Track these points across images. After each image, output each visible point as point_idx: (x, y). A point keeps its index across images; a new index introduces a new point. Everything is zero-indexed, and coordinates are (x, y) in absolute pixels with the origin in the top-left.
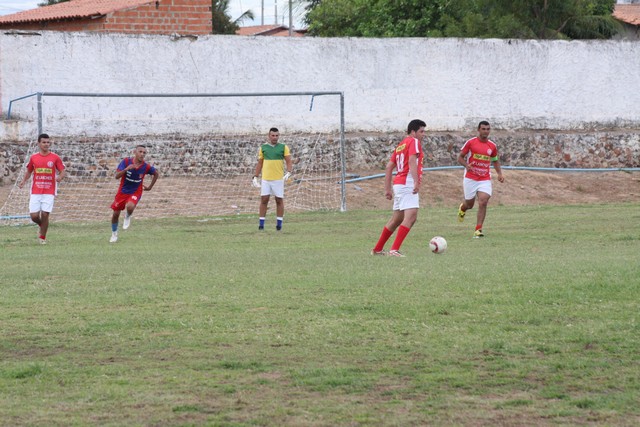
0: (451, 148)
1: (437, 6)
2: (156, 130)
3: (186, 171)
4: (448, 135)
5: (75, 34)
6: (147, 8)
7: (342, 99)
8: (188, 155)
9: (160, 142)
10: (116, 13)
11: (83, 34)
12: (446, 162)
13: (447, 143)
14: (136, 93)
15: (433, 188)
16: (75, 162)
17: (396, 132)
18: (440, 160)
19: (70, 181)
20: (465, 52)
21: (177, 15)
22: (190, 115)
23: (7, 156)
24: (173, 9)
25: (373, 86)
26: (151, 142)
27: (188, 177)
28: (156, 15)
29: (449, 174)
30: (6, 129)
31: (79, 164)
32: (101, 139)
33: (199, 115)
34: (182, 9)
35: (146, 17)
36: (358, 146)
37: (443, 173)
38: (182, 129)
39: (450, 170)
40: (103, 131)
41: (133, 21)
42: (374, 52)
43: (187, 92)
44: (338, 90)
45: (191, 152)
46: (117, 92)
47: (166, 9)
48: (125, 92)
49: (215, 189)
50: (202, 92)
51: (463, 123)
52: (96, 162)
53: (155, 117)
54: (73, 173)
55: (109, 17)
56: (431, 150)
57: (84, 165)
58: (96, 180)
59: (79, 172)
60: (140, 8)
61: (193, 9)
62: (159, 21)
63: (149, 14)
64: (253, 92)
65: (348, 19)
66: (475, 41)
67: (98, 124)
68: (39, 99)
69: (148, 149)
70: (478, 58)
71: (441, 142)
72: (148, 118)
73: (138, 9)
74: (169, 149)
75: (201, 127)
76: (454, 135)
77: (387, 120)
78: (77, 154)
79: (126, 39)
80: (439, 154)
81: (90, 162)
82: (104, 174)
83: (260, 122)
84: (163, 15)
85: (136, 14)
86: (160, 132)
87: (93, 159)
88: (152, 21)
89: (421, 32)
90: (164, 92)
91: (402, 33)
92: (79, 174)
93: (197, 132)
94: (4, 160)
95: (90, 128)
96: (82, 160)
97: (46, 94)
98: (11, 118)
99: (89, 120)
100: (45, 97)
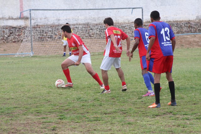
0: (189, 27)
3: (91, 36)
4: (189, 22)
7: (142, 10)
8: (91, 31)
9: (80, 26)
12: (188, 32)
13: (188, 25)
14: (72, 9)
15: (181, 42)
16: (50, 33)
17: (170, 21)
18: (185, 31)
19: (47, 40)
22: (93, 17)
23: (24, 32)
25: (161, 5)
26: (77, 26)
27: (91, 39)
29: (188, 36)
30: (25, 22)
31: (51, 34)
32: (59, 25)
33: (96, 16)
37: (186, 36)
38: (90, 21)
39: (189, 35)
40: (61, 23)
43: (92, 8)
44: (141, 7)
45: (91, 29)
46: (65, 9)
48: (68, 9)
49: (100, 43)
50: (97, 8)
51: (195, 18)
52: (57, 34)
53: (80, 17)
54: (48, 38)
56: (182, 28)
57: (52, 35)
58: (57, 40)
59: (51, 37)
64: (116, 8)
67: (59, 20)
68: (30, 11)
69: (76, 29)
71: (186, 25)
72: (77, 18)
74: (84, 29)
75: (97, 21)
76: (191, 22)
77: (166, 17)
78: (50, 31)
80: (185, 29)
81: (55, 34)
83: (119, 18)
86: (81, 23)
90: (83, 8)
92: (51, 38)
93: (95, 23)
94: (23, 33)
95: (56, 21)
96: (52, 33)
97: (33, 10)
98: (27, 18)
99: (55, 19)
100: (31, 11)
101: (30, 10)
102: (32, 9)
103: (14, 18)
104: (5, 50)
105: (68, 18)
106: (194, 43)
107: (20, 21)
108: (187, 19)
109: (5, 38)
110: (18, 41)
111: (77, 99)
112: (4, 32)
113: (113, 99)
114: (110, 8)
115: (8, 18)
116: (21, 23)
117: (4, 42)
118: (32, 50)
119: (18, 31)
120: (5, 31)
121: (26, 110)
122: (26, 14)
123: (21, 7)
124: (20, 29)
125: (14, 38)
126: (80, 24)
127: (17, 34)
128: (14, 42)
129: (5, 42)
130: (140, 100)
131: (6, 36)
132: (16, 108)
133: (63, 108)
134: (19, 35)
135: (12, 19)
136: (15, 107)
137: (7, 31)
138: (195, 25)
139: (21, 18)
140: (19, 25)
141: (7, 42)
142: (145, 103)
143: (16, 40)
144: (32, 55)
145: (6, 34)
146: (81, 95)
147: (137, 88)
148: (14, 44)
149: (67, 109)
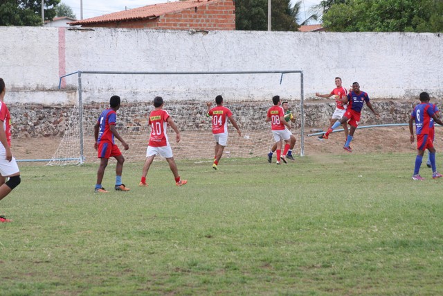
0: (392, 111)
1: (413, 10)
2: (177, 98)
3: (197, 126)
4: (391, 101)
5: (119, 30)
6: (189, 12)
7: (302, 76)
8: (199, 115)
9: (178, 106)
10: (167, 15)
11: (125, 30)
12: (389, 121)
13: (390, 108)
14: (163, 71)
15: (376, 140)
18: (384, 119)
20: (405, 42)
21: (210, 17)
22: (203, 87)
23: (67, 116)
24: (207, 12)
25: (338, 67)
26: (172, 107)
27: (199, 131)
28: (195, 16)
29: (390, 130)
30: (68, 97)
31: (120, 121)
32: (135, 104)
33: (209, 87)
34: (214, 12)
35: (188, 18)
36: (324, 110)
37: (385, 129)
38: (197, 97)
39: (391, 127)
40: (140, 98)
41: (178, 21)
42: (338, 42)
43: (201, 71)
44: (299, 70)
45: (201, 113)
46: (149, 71)
47: (202, 12)
48: (155, 71)
50: (212, 71)
51: (403, 93)
52: (132, 120)
53: (177, 89)
55: (161, 18)
58: (132, 133)
60: (184, 11)
61: (221, 12)
62: (198, 21)
63: (191, 16)
64: (249, 70)
65: (349, 19)
66: (413, 34)
67: (135, 93)
68: (80, 76)
70: (415, 46)
71: (385, 107)
72: (172, 89)
73: (182, 12)
74: (185, 111)
76: (396, 102)
79: (156, 33)
80: (383, 115)
81: (127, 120)
82: (138, 129)
83: (254, 92)
84: (200, 17)
85: (181, 16)
86: (180, 99)
87: (129, 118)
88: (192, 21)
89: (400, 29)
90: (184, 71)
91: (387, 29)
94: (65, 118)
95: (129, 96)
96: (122, 119)
97: (84, 72)
98: (72, 89)
99: (129, 90)
100: (82, 74)
101: (80, 73)
102: (83, 70)
103: (48, 88)
104: (27, 152)
105: (154, 90)
106: (402, 144)
107: (58, 93)
108: (387, 96)
109: (29, 128)
110: (55, 135)
111: (189, 265)
112: (26, 115)
113: (266, 265)
114: (237, 70)
115: (34, 87)
116: (61, 98)
117: (26, 135)
118: (82, 153)
119: (54, 114)
120: (29, 114)
121: (79, 292)
122: (71, 81)
123: (62, 67)
124: (58, 110)
125: (47, 128)
126: (177, 103)
127: (53, 120)
128: (47, 136)
129: (29, 136)
130: (328, 270)
131: (30, 123)
132: (57, 284)
133: (160, 287)
134: (56, 123)
135: (44, 90)
136: (54, 284)
137: (33, 114)
138: (403, 107)
139: (61, 88)
140: (56, 103)
141: (33, 136)
142: (341, 278)
143: (51, 132)
144: (82, 163)
145: (31, 120)
146: (197, 256)
147: (314, 241)
148: (47, 140)
149: (170, 291)
